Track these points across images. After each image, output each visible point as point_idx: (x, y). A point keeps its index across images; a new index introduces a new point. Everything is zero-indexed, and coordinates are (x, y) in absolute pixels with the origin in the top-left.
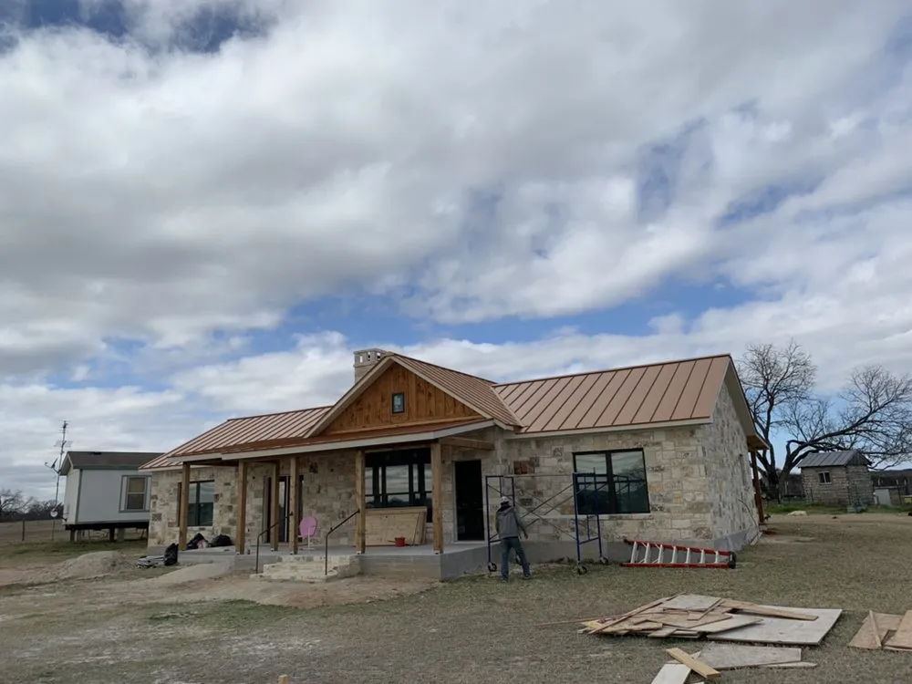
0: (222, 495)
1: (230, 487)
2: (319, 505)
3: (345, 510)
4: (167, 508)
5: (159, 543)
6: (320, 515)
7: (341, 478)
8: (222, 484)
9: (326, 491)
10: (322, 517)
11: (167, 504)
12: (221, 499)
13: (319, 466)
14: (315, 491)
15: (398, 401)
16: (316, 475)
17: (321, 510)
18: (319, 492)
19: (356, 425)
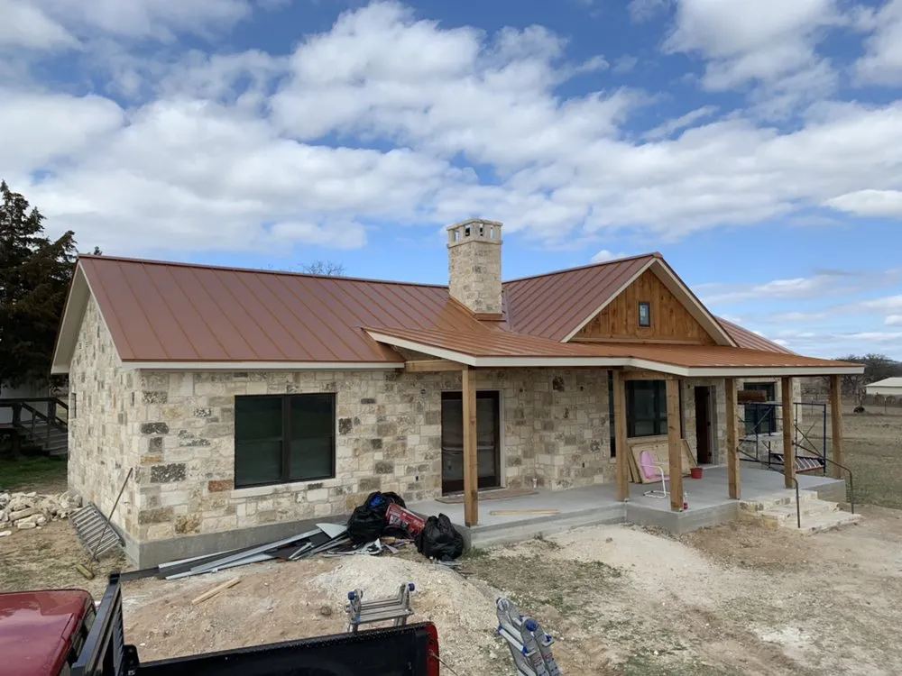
0: (357, 421)
1: (375, 407)
2: (566, 434)
3: (598, 440)
4: (201, 452)
5: (182, 529)
6: (569, 448)
7: (593, 399)
8: (357, 400)
9: (575, 415)
10: (572, 449)
11: (203, 442)
12: (354, 428)
13: (565, 382)
14: (561, 416)
15: (643, 313)
16: (562, 394)
17: (570, 441)
18: (566, 417)
19: (600, 332)
